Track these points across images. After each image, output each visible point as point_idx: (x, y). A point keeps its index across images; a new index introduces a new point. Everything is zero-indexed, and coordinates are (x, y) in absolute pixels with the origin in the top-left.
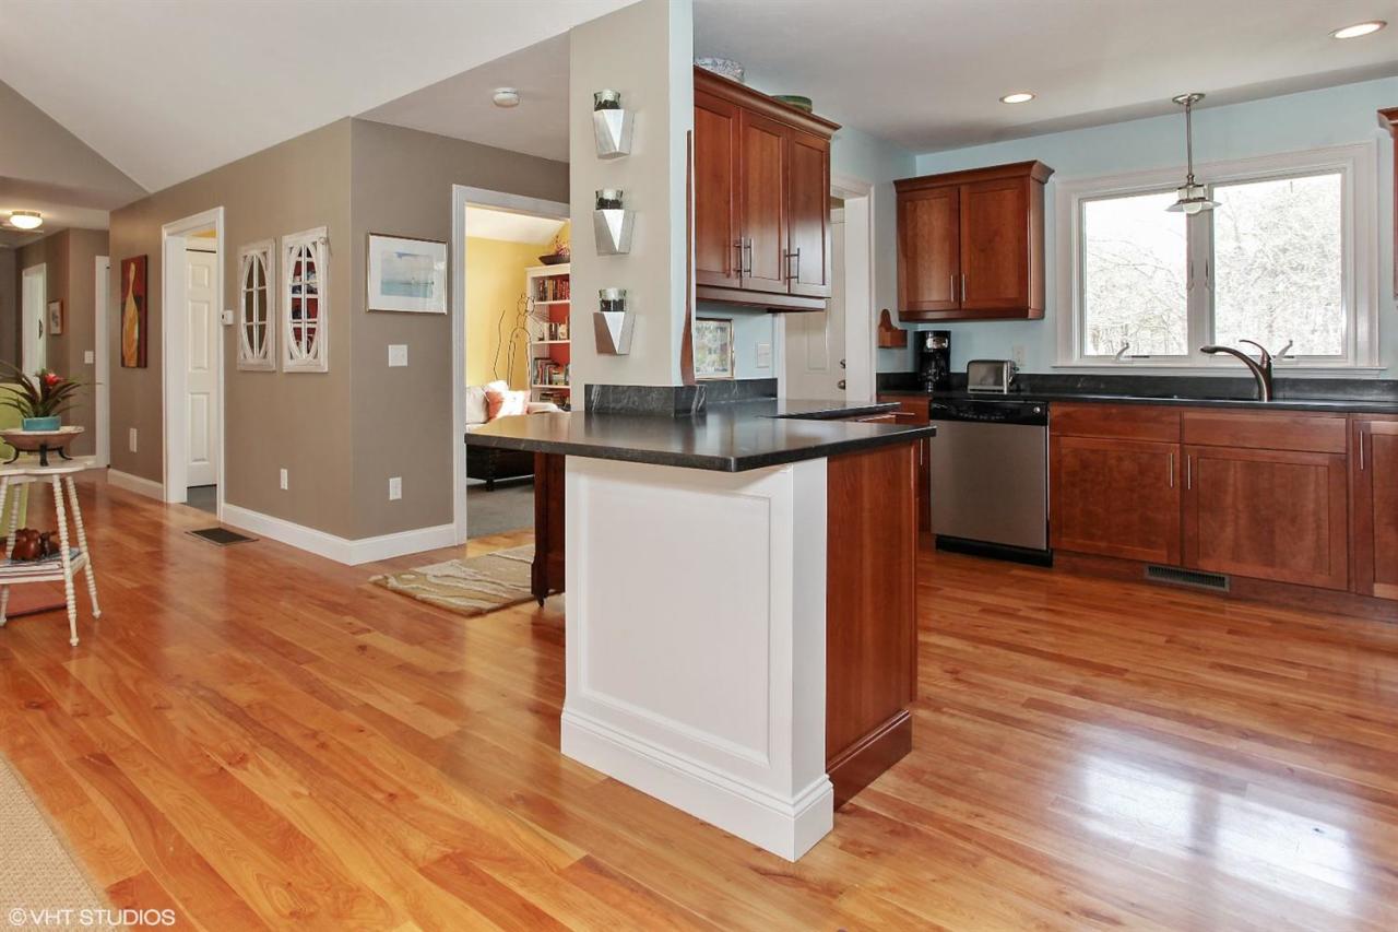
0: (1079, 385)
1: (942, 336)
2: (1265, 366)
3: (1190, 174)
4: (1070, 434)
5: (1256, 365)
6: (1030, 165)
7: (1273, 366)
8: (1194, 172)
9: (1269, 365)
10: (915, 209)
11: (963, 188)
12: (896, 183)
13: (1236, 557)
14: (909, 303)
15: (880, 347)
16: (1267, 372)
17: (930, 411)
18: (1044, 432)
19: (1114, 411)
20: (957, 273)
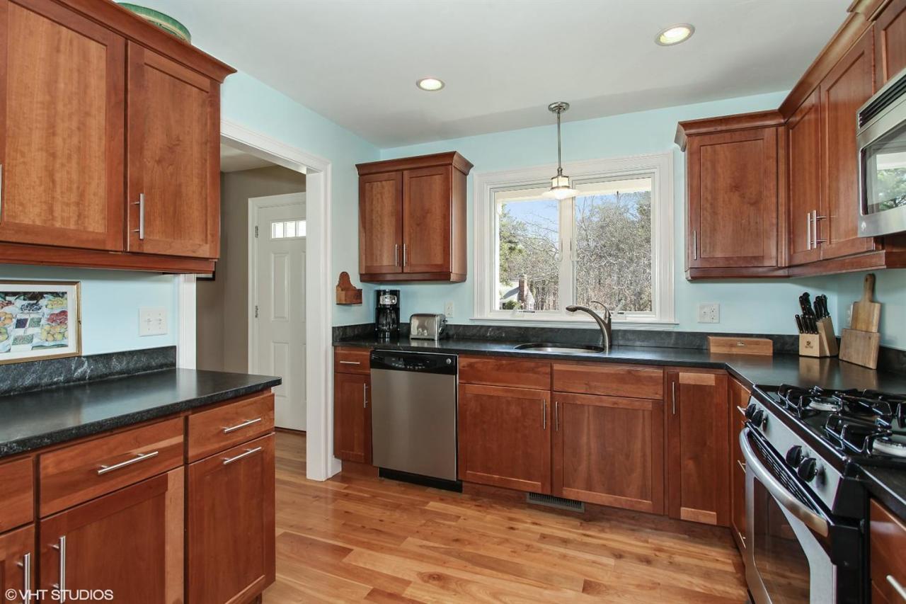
0: (489, 334)
1: (395, 293)
2: (607, 322)
3: (560, 167)
4: (473, 382)
5: (601, 320)
6: (451, 155)
7: (612, 321)
8: (562, 167)
9: (610, 320)
10: (372, 188)
11: (405, 172)
12: (358, 166)
13: (589, 487)
14: (366, 267)
15: (337, 304)
16: (609, 325)
17: (371, 361)
18: (455, 380)
19: (504, 362)
20: (401, 244)
